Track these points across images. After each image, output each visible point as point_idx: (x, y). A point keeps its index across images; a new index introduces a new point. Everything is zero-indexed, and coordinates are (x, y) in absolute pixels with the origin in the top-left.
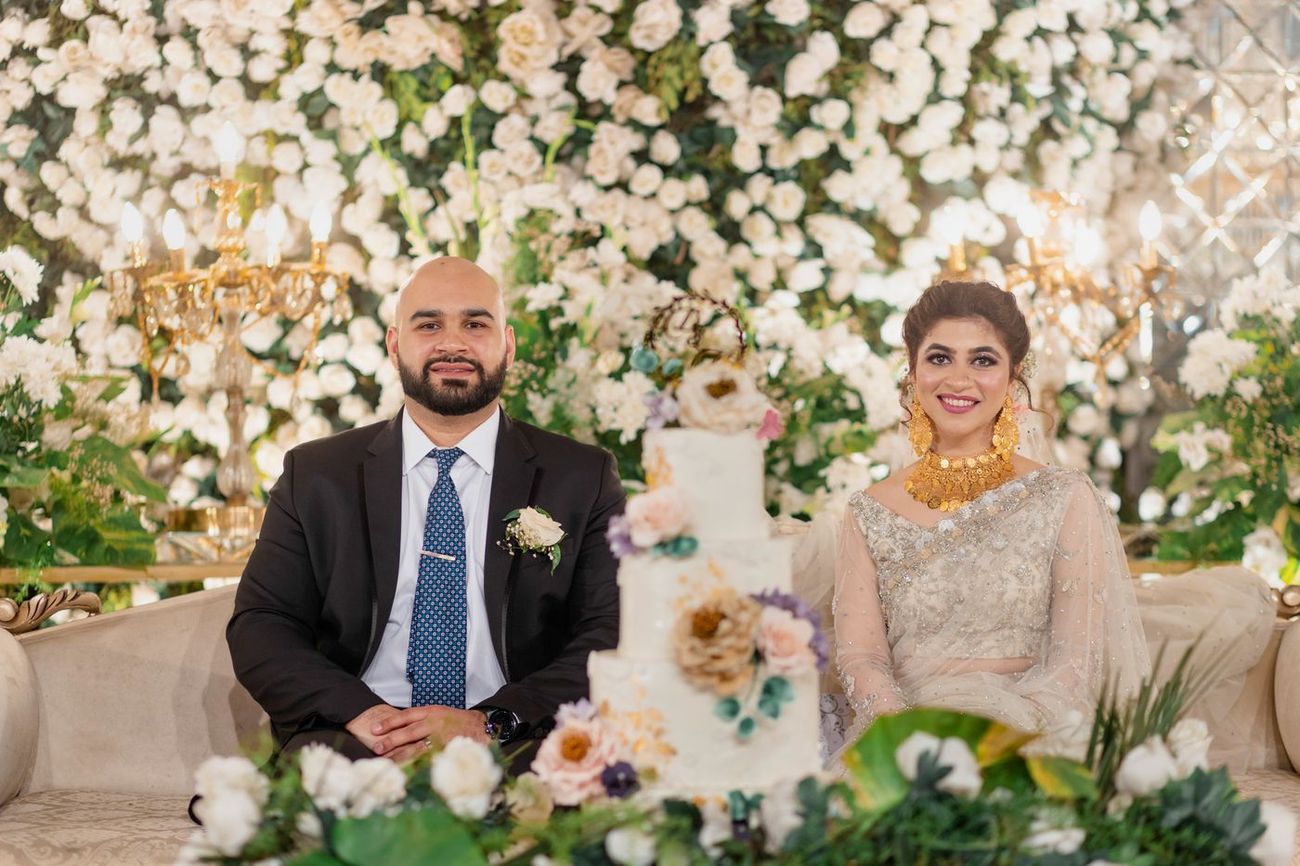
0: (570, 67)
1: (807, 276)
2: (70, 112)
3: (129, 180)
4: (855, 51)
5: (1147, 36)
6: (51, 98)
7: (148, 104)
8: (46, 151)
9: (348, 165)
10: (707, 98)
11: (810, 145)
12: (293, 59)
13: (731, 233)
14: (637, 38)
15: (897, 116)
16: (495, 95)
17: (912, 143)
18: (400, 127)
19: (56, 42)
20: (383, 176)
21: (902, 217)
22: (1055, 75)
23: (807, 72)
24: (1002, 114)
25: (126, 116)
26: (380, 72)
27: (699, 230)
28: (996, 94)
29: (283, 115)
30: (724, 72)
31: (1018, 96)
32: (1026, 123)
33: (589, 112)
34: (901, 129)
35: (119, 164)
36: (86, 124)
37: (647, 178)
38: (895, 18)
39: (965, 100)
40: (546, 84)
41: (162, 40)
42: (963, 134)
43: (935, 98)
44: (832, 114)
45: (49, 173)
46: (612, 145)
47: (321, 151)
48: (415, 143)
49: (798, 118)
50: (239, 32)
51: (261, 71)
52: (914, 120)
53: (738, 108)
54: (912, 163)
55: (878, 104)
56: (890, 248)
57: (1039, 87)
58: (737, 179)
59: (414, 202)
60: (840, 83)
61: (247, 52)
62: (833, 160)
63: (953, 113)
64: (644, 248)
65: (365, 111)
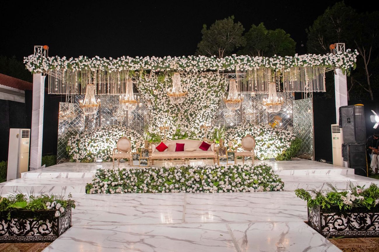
0: (181, 116)
1: (194, 126)
3: (160, 122)
4: (196, 115)
7: (161, 118)
8: (156, 121)
9: (171, 121)
11: (194, 120)
12: (168, 116)
13: (190, 124)
16: (178, 118)
17: (199, 119)
20: (172, 122)
21: (199, 123)
23: (193, 116)
25: (160, 119)
26: (172, 117)
27: (188, 124)
29: (167, 119)
30: (189, 117)
33: (182, 119)
35: (159, 121)
36: (158, 119)
37: (185, 122)
40: (180, 117)
42: (202, 119)
43: (201, 117)
44: (195, 118)
45: (156, 122)
46: (184, 120)
47: (169, 121)
48: (174, 120)
49: (193, 118)
51: (166, 117)
54: (199, 120)
55: (197, 117)
56: (198, 125)
57: (206, 116)
58: (190, 122)
59: (174, 123)
60: (195, 117)
62: (195, 120)
64: (185, 125)
65: (171, 118)
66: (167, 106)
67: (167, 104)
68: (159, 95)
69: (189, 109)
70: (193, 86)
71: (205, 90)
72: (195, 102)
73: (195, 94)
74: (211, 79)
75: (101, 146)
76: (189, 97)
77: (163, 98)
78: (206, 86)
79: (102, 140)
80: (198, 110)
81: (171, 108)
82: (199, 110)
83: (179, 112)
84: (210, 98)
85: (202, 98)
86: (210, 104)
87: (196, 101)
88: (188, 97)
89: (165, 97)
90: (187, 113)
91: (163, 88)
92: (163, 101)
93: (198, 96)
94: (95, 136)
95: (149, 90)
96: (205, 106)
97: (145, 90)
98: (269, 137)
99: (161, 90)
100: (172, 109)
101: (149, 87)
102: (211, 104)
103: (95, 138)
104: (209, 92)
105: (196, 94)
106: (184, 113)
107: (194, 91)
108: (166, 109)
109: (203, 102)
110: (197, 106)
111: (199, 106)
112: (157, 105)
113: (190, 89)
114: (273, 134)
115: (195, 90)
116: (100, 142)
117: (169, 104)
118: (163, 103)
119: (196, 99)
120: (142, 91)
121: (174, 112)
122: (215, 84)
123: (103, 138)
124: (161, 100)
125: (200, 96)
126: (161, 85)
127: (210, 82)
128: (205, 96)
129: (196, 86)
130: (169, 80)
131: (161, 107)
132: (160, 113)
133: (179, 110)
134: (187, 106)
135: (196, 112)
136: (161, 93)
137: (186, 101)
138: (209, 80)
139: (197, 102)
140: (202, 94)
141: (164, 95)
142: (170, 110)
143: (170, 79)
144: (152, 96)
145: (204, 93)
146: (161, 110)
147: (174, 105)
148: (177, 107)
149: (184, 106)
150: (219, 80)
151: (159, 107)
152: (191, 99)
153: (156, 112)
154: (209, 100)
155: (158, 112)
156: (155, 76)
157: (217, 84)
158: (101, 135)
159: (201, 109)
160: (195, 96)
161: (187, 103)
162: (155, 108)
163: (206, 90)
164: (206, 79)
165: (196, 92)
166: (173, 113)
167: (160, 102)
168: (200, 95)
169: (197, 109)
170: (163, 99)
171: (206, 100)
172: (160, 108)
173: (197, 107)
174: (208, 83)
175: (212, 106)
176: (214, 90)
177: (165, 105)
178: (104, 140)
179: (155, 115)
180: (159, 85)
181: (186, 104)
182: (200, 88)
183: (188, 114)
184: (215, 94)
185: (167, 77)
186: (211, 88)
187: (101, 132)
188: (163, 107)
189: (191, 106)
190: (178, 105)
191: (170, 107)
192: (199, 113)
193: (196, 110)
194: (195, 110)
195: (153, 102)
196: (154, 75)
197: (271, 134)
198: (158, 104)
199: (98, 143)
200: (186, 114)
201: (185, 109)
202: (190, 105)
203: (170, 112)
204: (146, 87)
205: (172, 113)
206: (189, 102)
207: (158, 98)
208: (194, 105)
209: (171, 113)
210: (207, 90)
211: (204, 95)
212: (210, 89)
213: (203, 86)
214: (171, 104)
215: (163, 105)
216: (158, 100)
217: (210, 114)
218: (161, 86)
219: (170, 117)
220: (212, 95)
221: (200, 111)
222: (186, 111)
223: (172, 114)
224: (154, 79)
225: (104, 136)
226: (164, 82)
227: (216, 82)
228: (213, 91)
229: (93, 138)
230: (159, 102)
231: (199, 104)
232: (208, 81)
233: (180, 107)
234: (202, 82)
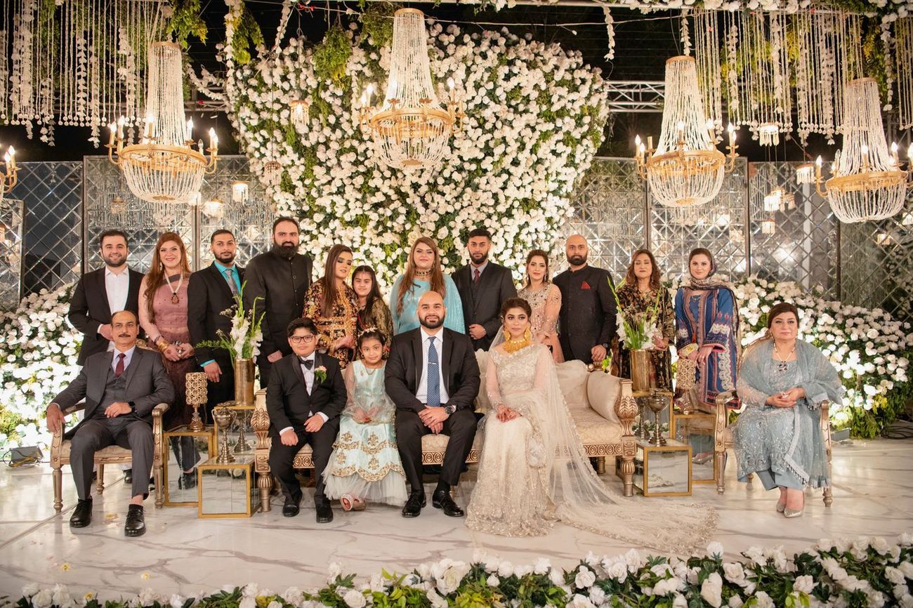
2: (314, 255)
5: (553, 232)
6: (310, 252)
10: (455, 249)
12: (362, 243)
14: (439, 237)
15: (498, 252)
18: (386, 257)
19: (311, 240)
22: (533, 242)
24: (521, 251)
26: (382, 245)
28: (520, 247)
30: (458, 244)
31: (524, 247)
32: (526, 253)
34: (499, 255)
38: (497, 231)
39: (513, 248)
41: (334, 239)
42: (513, 256)
43: (506, 248)
48: (390, 261)
50: (351, 237)
52: (502, 253)
53: (462, 252)
57: (529, 245)
59: (390, 274)
61: (352, 241)
63: (510, 251)
65: (378, 254)
66: (359, 196)
67: (359, 190)
68: (322, 148)
69: (456, 213)
70: (478, 101)
71: (528, 126)
72: (483, 180)
73: (487, 142)
74: (558, 76)
75: (52, 378)
76: (461, 158)
77: (342, 158)
78: (534, 108)
79: (57, 349)
80: (495, 218)
81: (376, 206)
82: (500, 216)
83: (413, 224)
84: (547, 164)
85: (515, 163)
86: (545, 195)
87: (489, 174)
88: (456, 153)
89: (352, 157)
90: (450, 229)
91: (338, 111)
92: (340, 175)
93: (498, 150)
94: (26, 330)
95: (280, 127)
96: (526, 201)
97: (264, 132)
98: (805, 334)
99: (332, 120)
100: (381, 210)
101: (279, 112)
102: (548, 192)
103: (23, 340)
104: (545, 136)
105: (491, 144)
106: (438, 227)
107: (481, 126)
108: (355, 211)
109: (519, 183)
110: (495, 196)
111: (502, 198)
112: (314, 193)
113: (466, 119)
114: (820, 322)
115: (485, 121)
116: (47, 363)
117: (366, 190)
118: (339, 184)
119: (487, 164)
120: (249, 135)
121: (389, 224)
122: (569, 106)
123: (61, 341)
124: (332, 172)
125: (505, 154)
126: (334, 95)
127: (552, 89)
128: (527, 152)
129: (492, 104)
130: (368, 72)
131: (333, 203)
132: (327, 231)
133: (411, 215)
134: (448, 197)
135: (487, 223)
136: (333, 137)
137: (446, 174)
138: (547, 82)
139: (493, 180)
140: (514, 146)
141: (347, 144)
142: (374, 217)
143: (371, 68)
144: (292, 155)
145: (526, 140)
146: (332, 216)
147: (391, 193)
148: (404, 204)
149: (437, 197)
150: (585, 90)
151: (325, 201)
152: (467, 166)
153: (312, 228)
154: (542, 174)
155: (319, 225)
156: (304, 53)
157: (577, 106)
158: (52, 327)
159: (509, 214)
160: (488, 151)
161: (448, 181)
162: (306, 208)
163: (533, 129)
164: (537, 76)
165: (491, 131)
166: (386, 229)
167: (329, 183)
168: (508, 150)
169: (491, 211)
170: (339, 164)
171: (532, 172)
172: (329, 210)
173: (492, 202)
174: (545, 98)
175: (553, 201)
176: (565, 129)
177: (351, 193)
178: (65, 352)
179: (307, 238)
180: (323, 95)
181: (447, 189)
182: (510, 117)
183: (456, 233)
184: (569, 150)
185: (359, 54)
186: (553, 121)
187: (52, 315)
188: (344, 202)
189: (466, 197)
190: (411, 192)
191: (374, 200)
192: (501, 231)
193: (489, 216)
194: (483, 216)
195: (299, 184)
196: (300, 51)
197: (811, 324)
198: (320, 192)
199: (36, 366)
200: (443, 232)
201: (442, 211)
202: (463, 193)
203: (372, 224)
204: (265, 115)
205: (380, 228)
206: (456, 176)
207: (320, 164)
208: (480, 192)
209: (376, 228)
210: (538, 128)
211: (522, 147)
212: (551, 126)
213: (521, 108)
214: (377, 189)
215: (341, 192)
216: (319, 172)
217: (542, 236)
218: (330, 100)
219: (372, 249)
220: (554, 152)
221: (504, 220)
222: (444, 220)
223: (380, 234)
224: (298, 72)
225: (65, 333)
226: (347, 81)
227: (574, 96)
228: (560, 136)
229: (13, 342)
230: (324, 181)
231: (503, 189)
232: (543, 87)
233: (418, 200)
234: (519, 87)
